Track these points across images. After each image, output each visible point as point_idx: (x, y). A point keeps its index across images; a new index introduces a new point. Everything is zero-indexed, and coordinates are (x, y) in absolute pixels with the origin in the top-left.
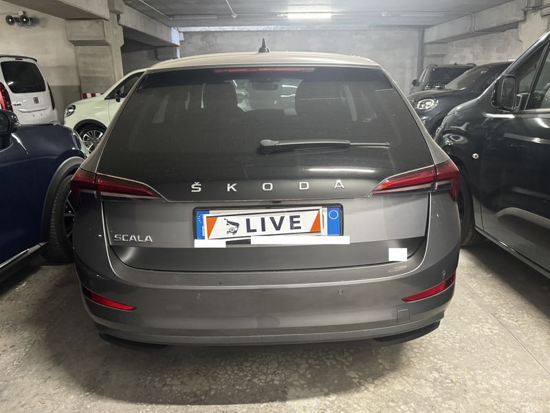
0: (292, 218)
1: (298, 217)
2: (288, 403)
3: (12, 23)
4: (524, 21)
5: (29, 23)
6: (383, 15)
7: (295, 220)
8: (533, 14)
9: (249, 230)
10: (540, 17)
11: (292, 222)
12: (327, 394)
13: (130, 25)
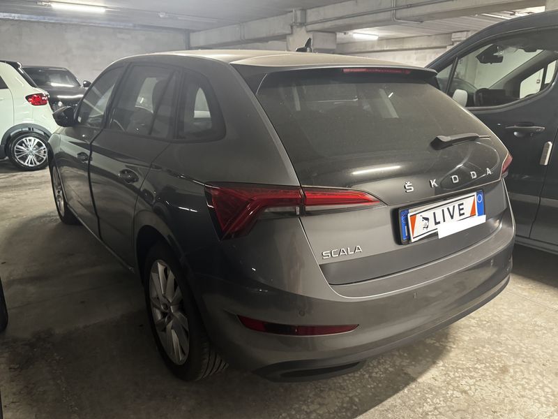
0: (459, 205)
1: (462, 204)
2: (420, 380)
4: (291, 34)
6: (161, 16)
7: (461, 207)
8: (298, 29)
9: (437, 223)
10: (305, 32)
11: (460, 210)
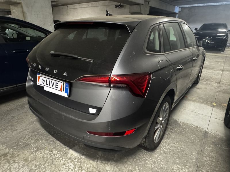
3: (116, 8)
5: (121, 7)
11: (56, 85)
12: (83, 155)
13: (153, 6)
